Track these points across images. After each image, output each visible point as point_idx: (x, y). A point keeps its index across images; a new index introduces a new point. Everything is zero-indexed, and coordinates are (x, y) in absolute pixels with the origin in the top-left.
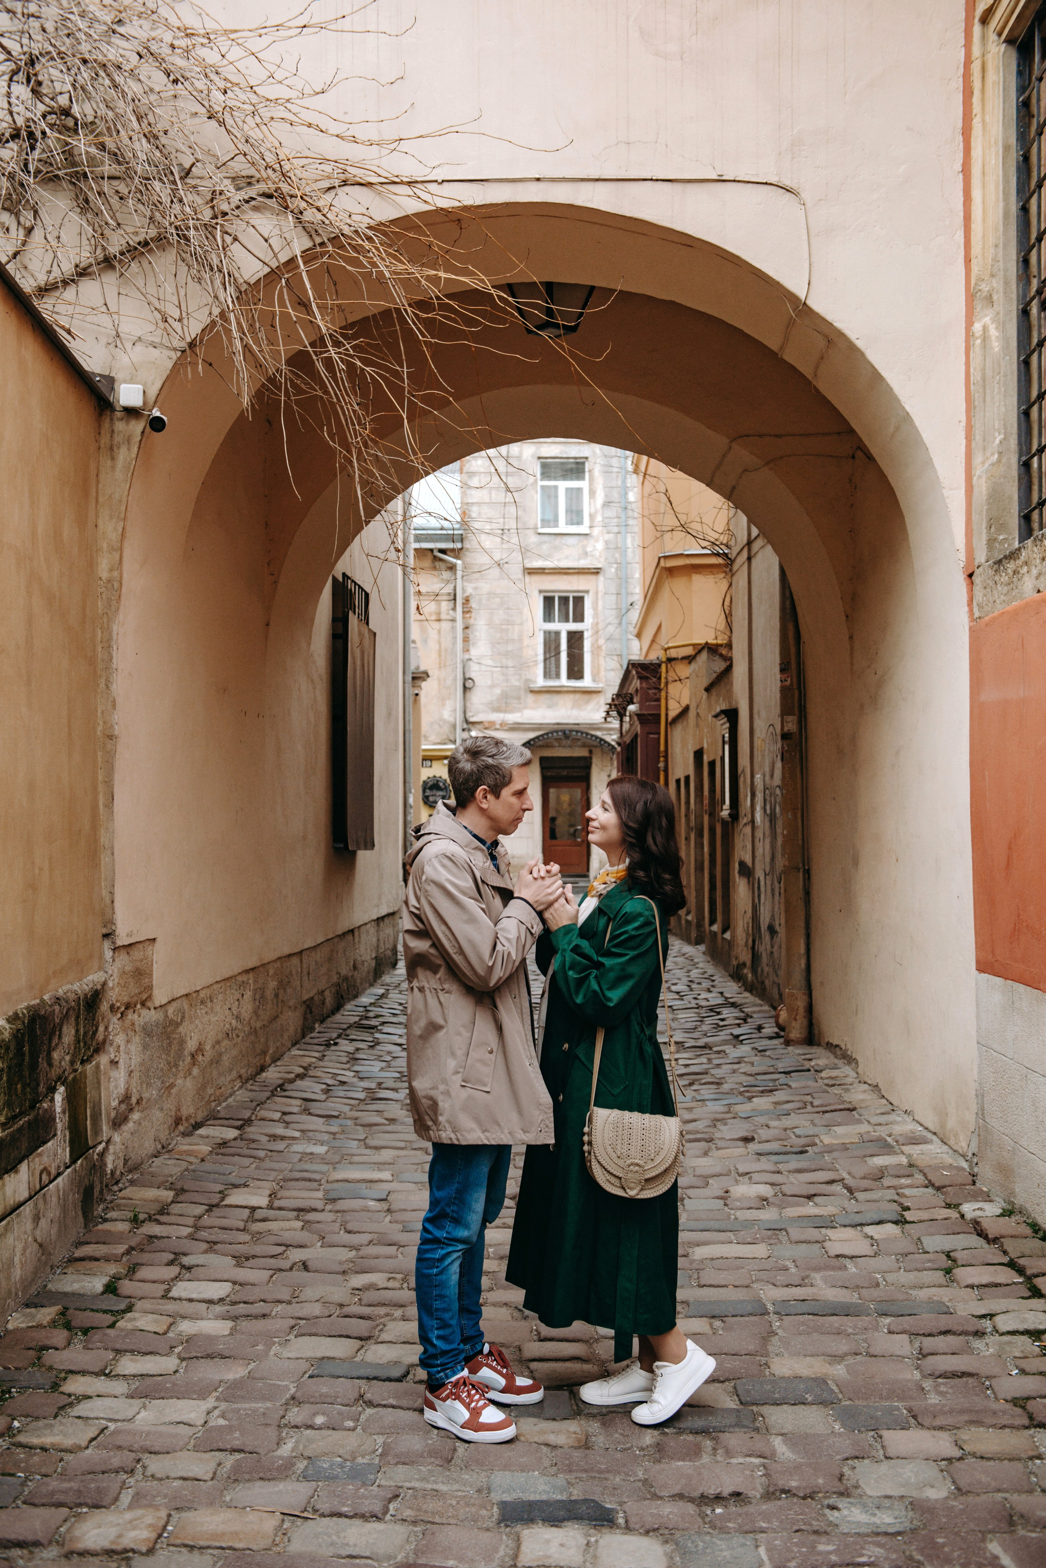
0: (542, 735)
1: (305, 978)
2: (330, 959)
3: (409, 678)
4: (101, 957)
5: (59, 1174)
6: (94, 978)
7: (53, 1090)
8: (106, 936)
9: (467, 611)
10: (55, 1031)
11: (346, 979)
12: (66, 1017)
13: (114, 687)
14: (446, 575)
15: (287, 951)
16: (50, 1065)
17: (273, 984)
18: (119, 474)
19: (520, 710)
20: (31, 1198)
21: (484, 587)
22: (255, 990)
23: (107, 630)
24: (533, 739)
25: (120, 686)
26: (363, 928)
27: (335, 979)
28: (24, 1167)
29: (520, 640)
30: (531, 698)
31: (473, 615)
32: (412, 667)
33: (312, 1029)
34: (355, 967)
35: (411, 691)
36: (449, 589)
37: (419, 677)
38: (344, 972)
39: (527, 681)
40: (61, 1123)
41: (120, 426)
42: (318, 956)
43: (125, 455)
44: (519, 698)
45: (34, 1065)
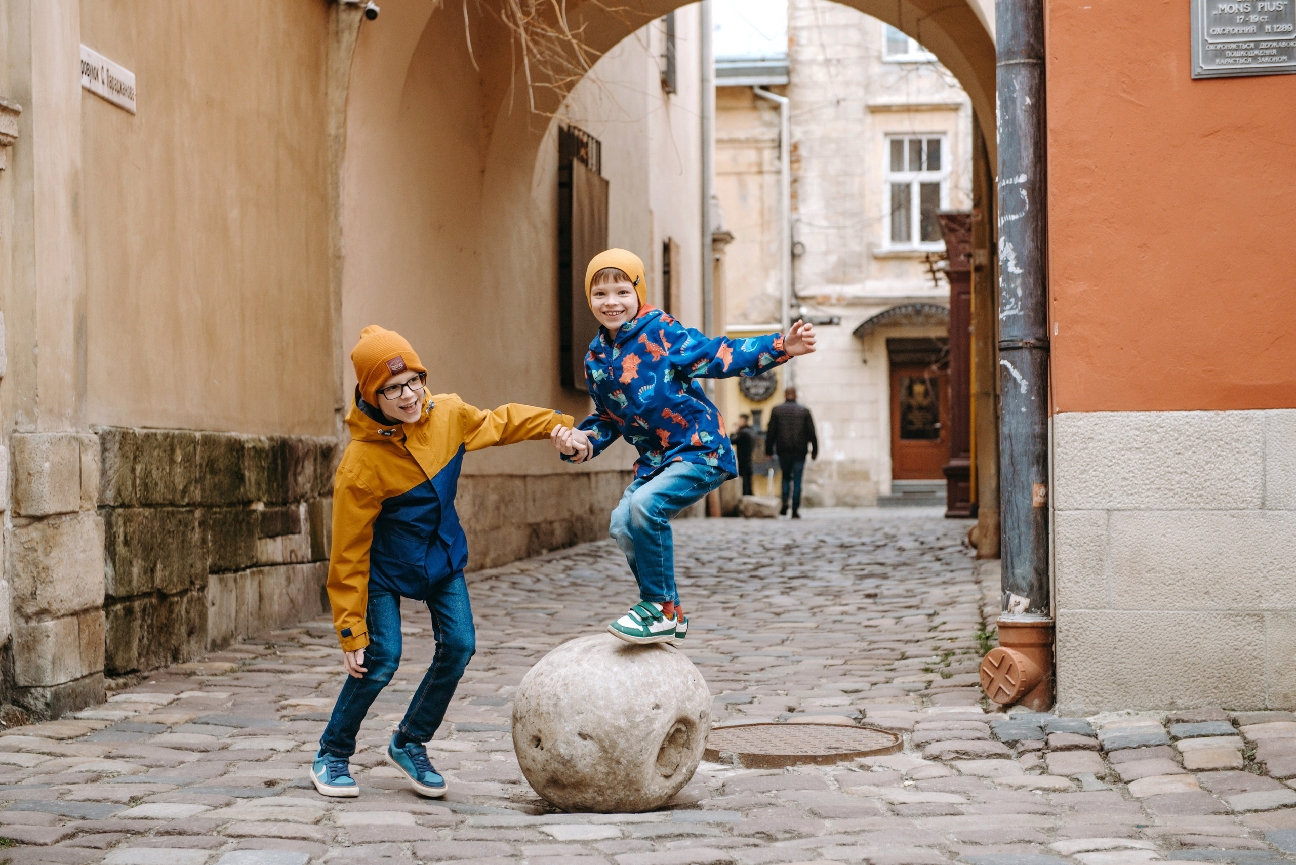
0: (888, 312)
1: (530, 503)
2: (560, 494)
3: (709, 240)
4: (334, 425)
5: (303, 563)
6: (328, 438)
7: (298, 502)
8: (338, 410)
9: (795, 160)
10: (298, 461)
11: (580, 519)
12: (307, 454)
13: (341, 218)
14: (768, 116)
15: (508, 470)
16: (296, 480)
17: (493, 497)
18: (343, 53)
19: (860, 281)
20: (284, 564)
21: (817, 130)
22: (475, 497)
23: (336, 174)
24: (877, 317)
25: (346, 218)
26: (601, 476)
27: (566, 514)
28: (279, 539)
29: (862, 196)
30: (874, 266)
31: (803, 164)
32: (712, 227)
33: (539, 553)
34: (592, 511)
35: (710, 256)
36: (772, 134)
37: (720, 240)
38: (578, 511)
39: (870, 245)
40: (305, 526)
41: (344, 16)
42: (545, 485)
43: (348, 38)
44: (859, 266)
45: (285, 477)
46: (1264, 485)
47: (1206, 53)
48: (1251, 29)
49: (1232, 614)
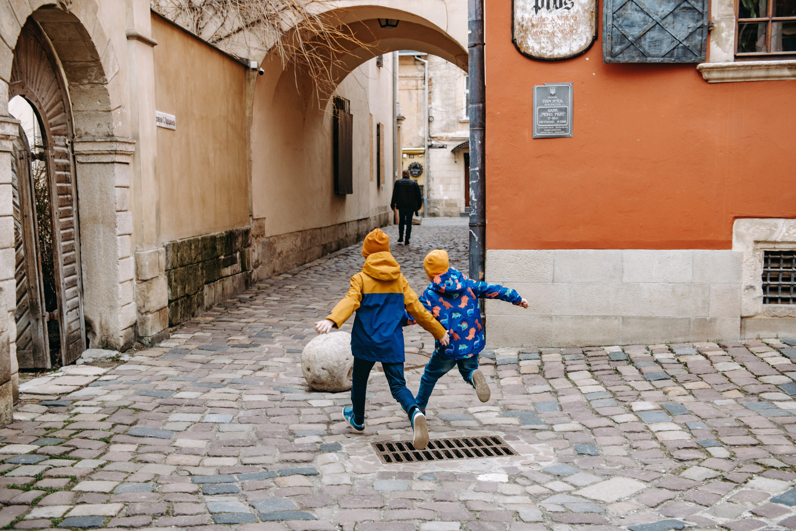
0: (464, 143)
1: (323, 237)
2: (334, 232)
3: (396, 120)
4: (249, 221)
5: (238, 273)
6: (247, 227)
7: (236, 252)
8: (251, 216)
9: (430, 85)
10: (236, 238)
11: (342, 240)
12: (239, 235)
13: (251, 147)
14: (420, 67)
15: (314, 227)
16: (235, 245)
17: (309, 237)
18: (251, 87)
19: (455, 131)
20: (231, 275)
21: (438, 73)
22: (302, 238)
23: (249, 131)
24: (460, 145)
25: (253, 146)
26: (350, 223)
27: (337, 239)
28: (229, 267)
29: (455, 98)
30: (460, 125)
31: (433, 86)
32: (397, 114)
33: (326, 255)
34: (346, 236)
35: (396, 125)
36: (422, 74)
37: (400, 119)
38: (341, 237)
39: (458, 117)
40: (239, 260)
41: (251, 73)
42: (329, 230)
43: (253, 81)
44: (454, 126)
45: (231, 244)
46: (554, 274)
47: (537, 129)
48: (553, 122)
49: (542, 317)
